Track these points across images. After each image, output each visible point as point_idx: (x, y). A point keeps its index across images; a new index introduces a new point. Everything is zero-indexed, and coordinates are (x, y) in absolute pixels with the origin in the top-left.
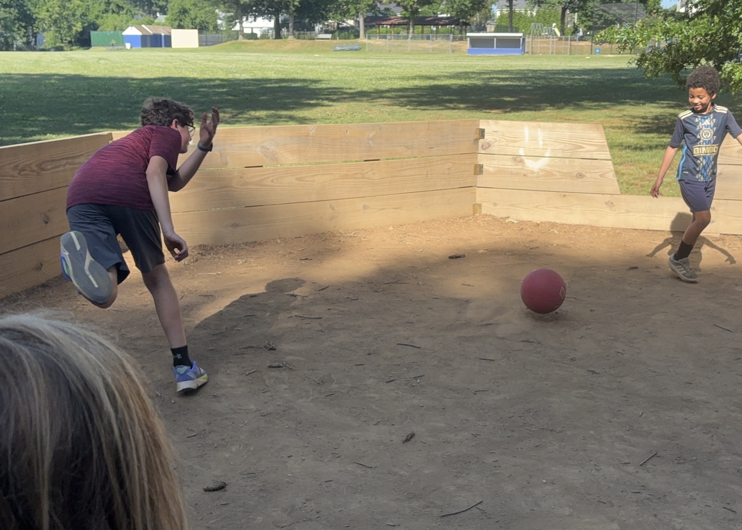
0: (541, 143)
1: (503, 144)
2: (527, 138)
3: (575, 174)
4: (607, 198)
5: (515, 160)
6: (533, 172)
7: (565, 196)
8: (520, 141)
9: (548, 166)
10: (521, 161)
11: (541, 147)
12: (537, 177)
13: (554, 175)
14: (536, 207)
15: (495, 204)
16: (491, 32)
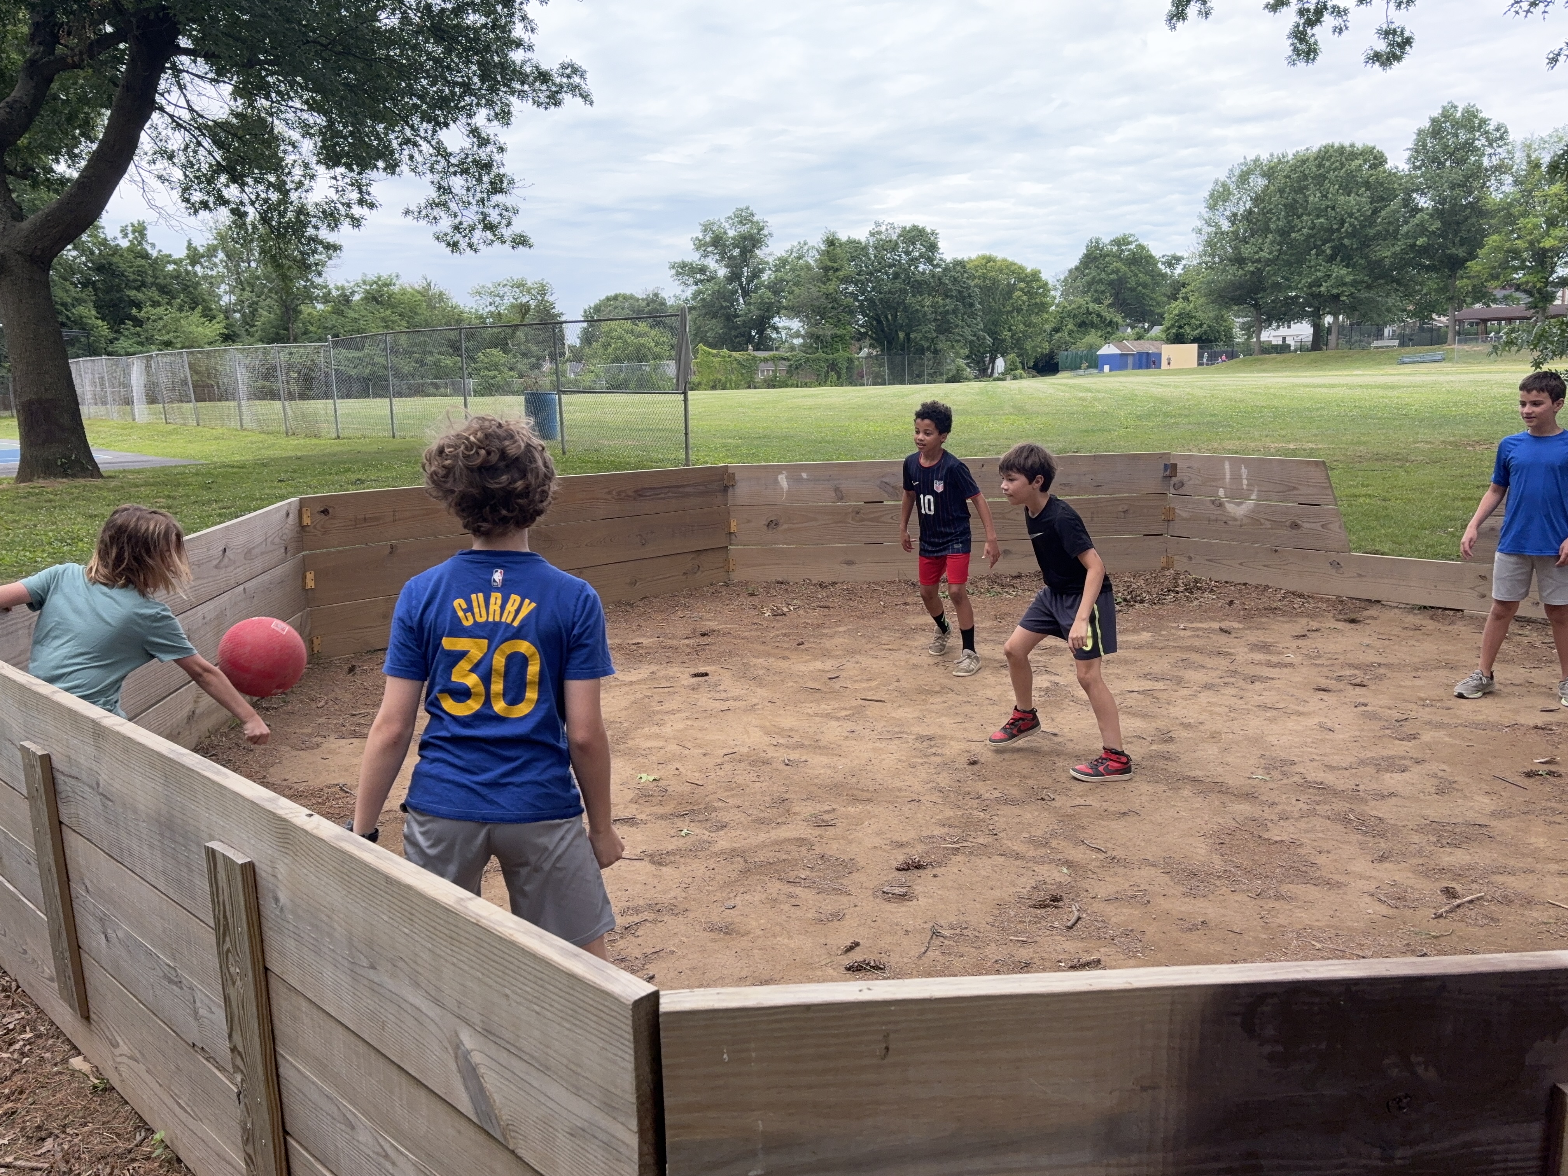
0: (1245, 482)
1: (1199, 482)
2: (1228, 476)
3: (1288, 523)
4: (1333, 556)
5: (1213, 502)
6: (1235, 520)
7: (1276, 552)
8: (1219, 479)
9: (1253, 511)
10: (1221, 505)
11: (1245, 487)
12: (1241, 526)
13: (1261, 524)
14: (1241, 564)
15: (1190, 558)
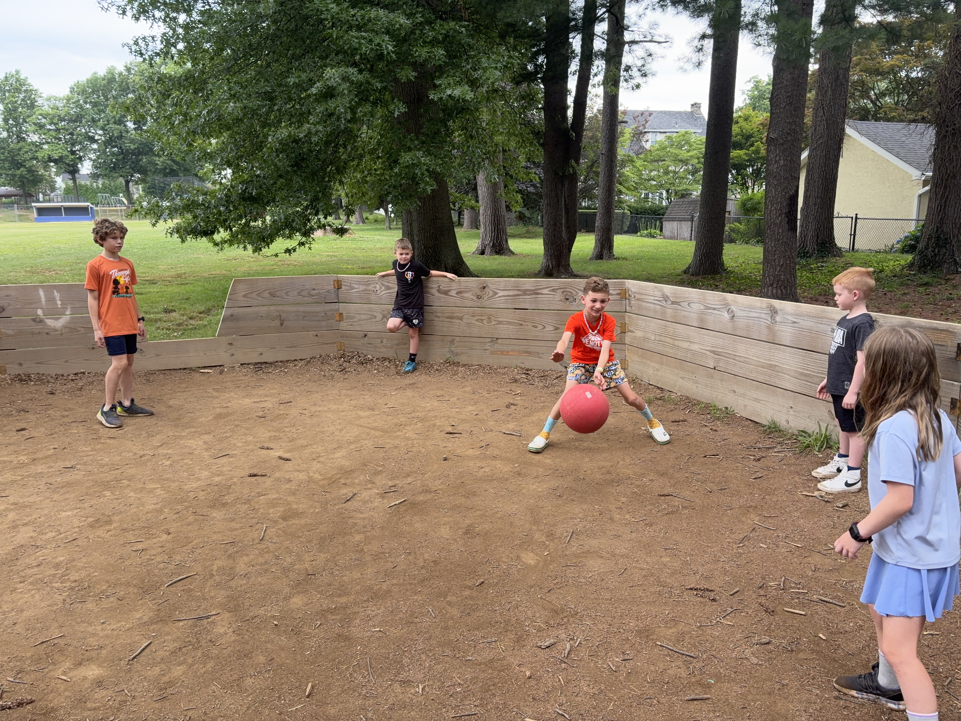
0: (59, 302)
1: (18, 307)
2: (43, 299)
5: (34, 320)
6: (55, 330)
7: (93, 348)
8: (36, 303)
9: (70, 323)
10: (41, 321)
11: (59, 306)
12: (62, 334)
13: (79, 331)
14: (66, 362)
15: (21, 364)
16: (58, 202)
